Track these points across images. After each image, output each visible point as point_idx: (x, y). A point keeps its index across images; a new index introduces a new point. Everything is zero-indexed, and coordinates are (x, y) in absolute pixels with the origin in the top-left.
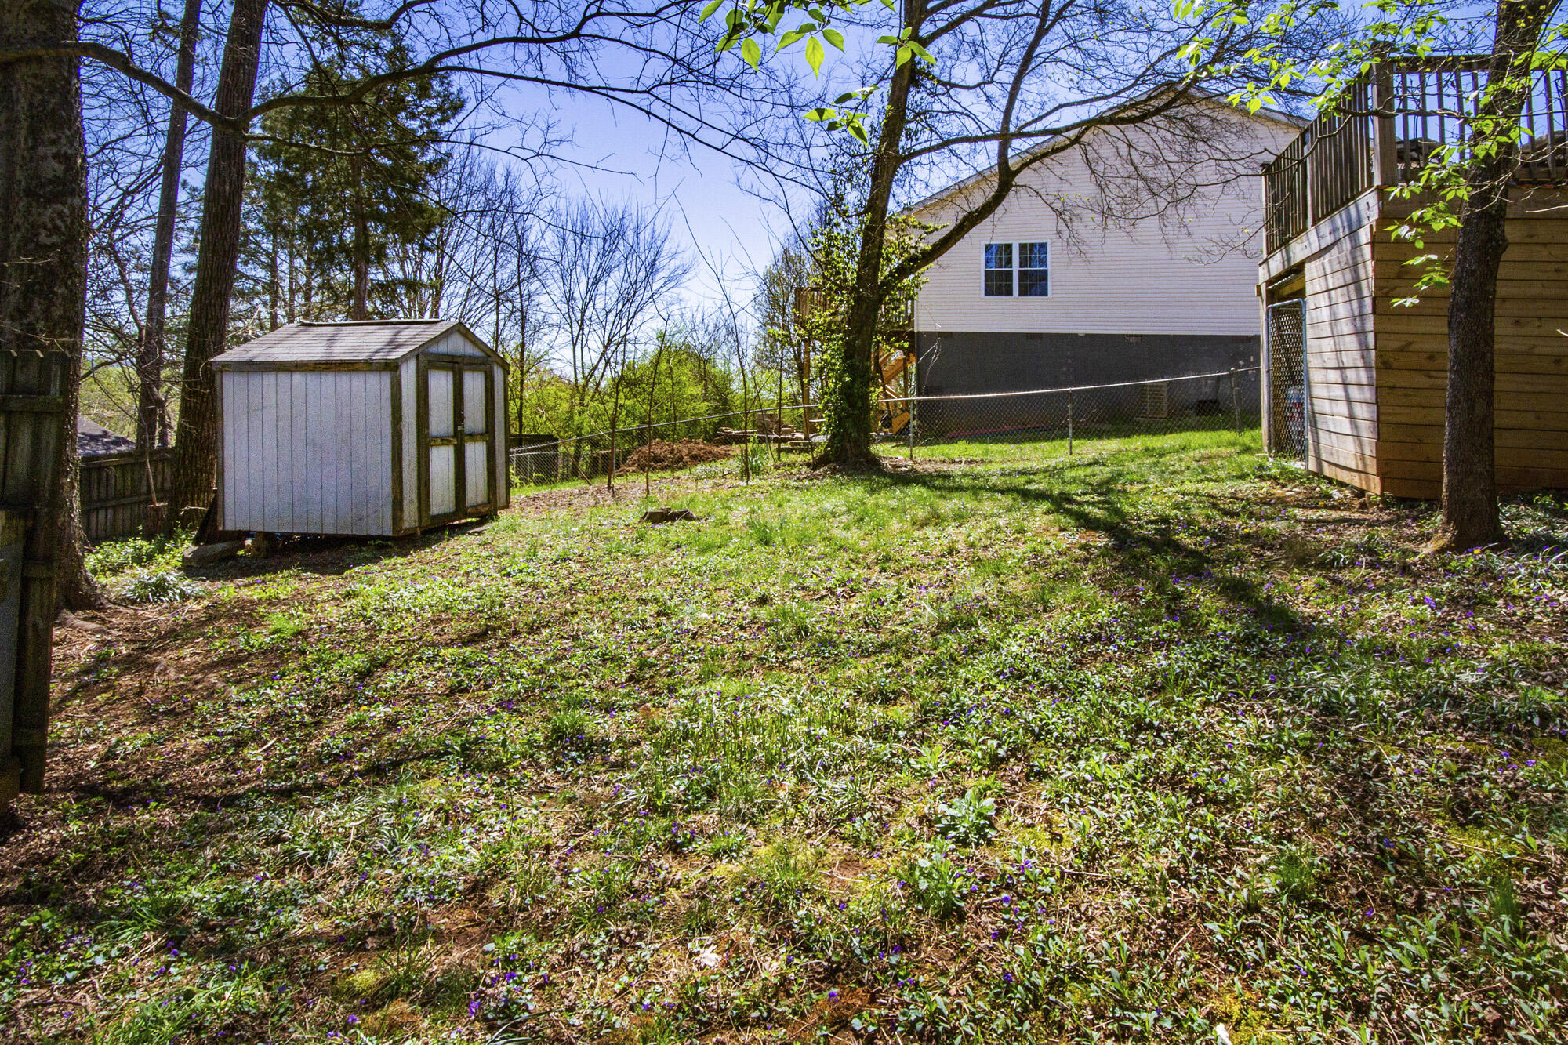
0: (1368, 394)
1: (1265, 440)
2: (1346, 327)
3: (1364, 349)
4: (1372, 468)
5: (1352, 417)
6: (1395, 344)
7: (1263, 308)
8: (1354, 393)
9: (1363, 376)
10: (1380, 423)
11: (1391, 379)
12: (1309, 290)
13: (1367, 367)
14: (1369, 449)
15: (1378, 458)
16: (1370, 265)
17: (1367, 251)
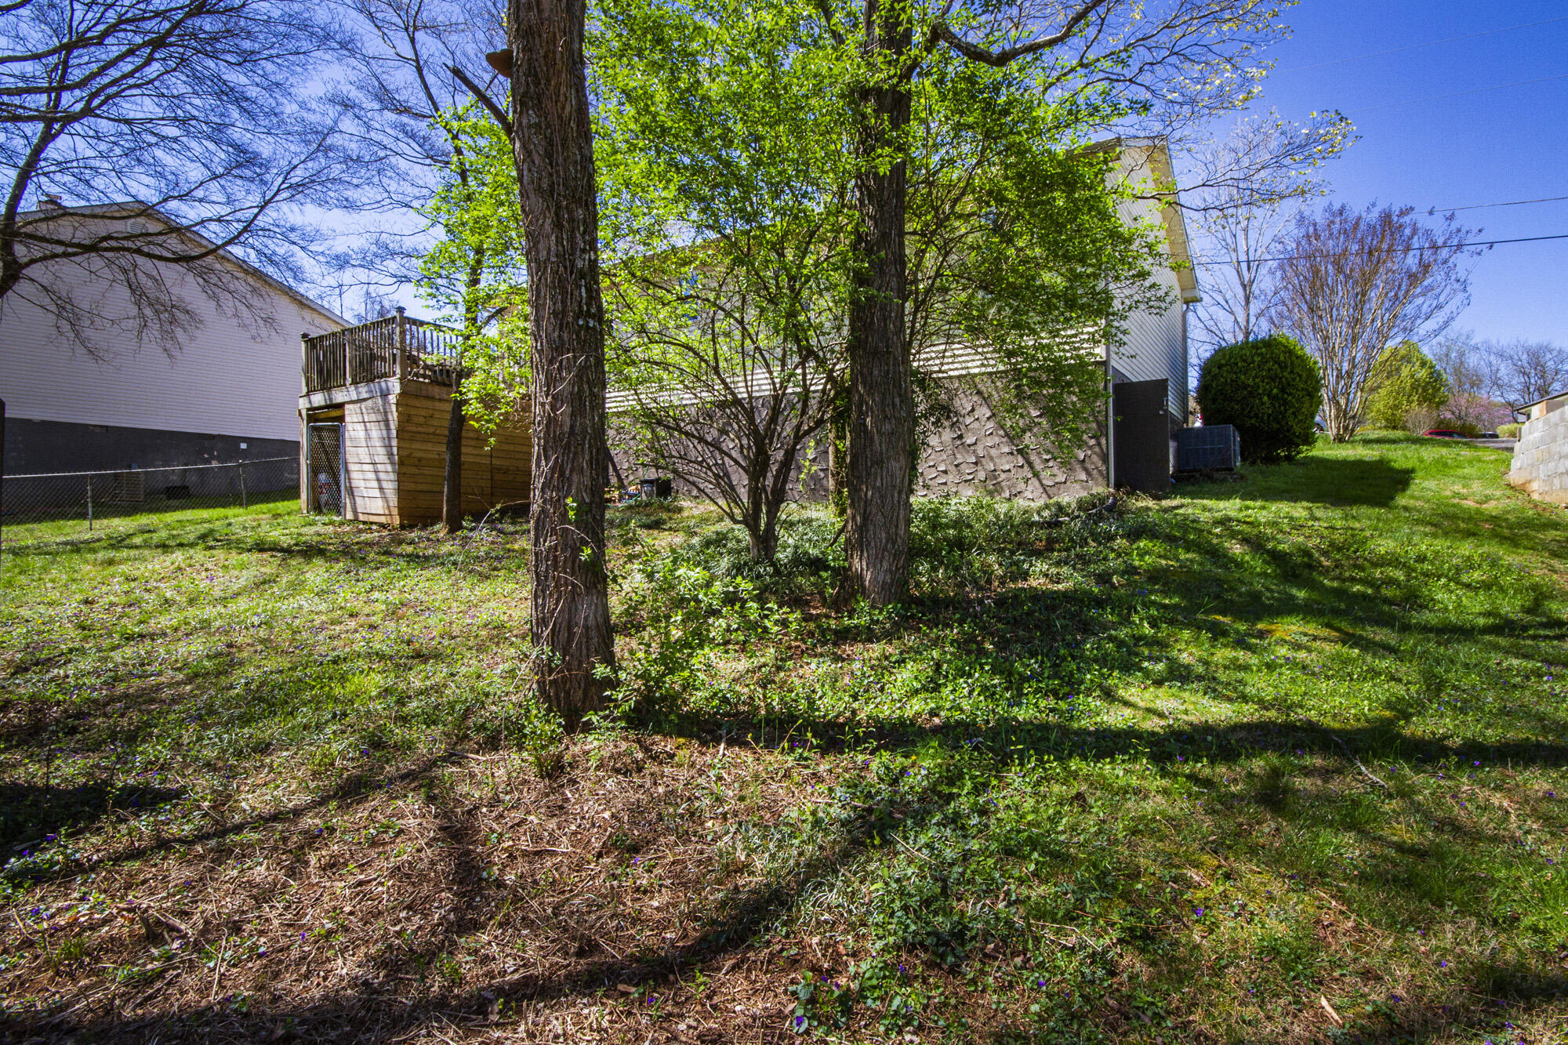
0: (393, 476)
1: (304, 506)
2: (378, 443)
3: (390, 455)
4: (395, 511)
5: (381, 489)
6: (405, 453)
7: (304, 427)
8: (382, 476)
9: (389, 468)
10: (400, 491)
11: (404, 470)
12: (348, 419)
13: (392, 463)
14: (393, 500)
15: (400, 508)
16: (395, 414)
17: (394, 408)
